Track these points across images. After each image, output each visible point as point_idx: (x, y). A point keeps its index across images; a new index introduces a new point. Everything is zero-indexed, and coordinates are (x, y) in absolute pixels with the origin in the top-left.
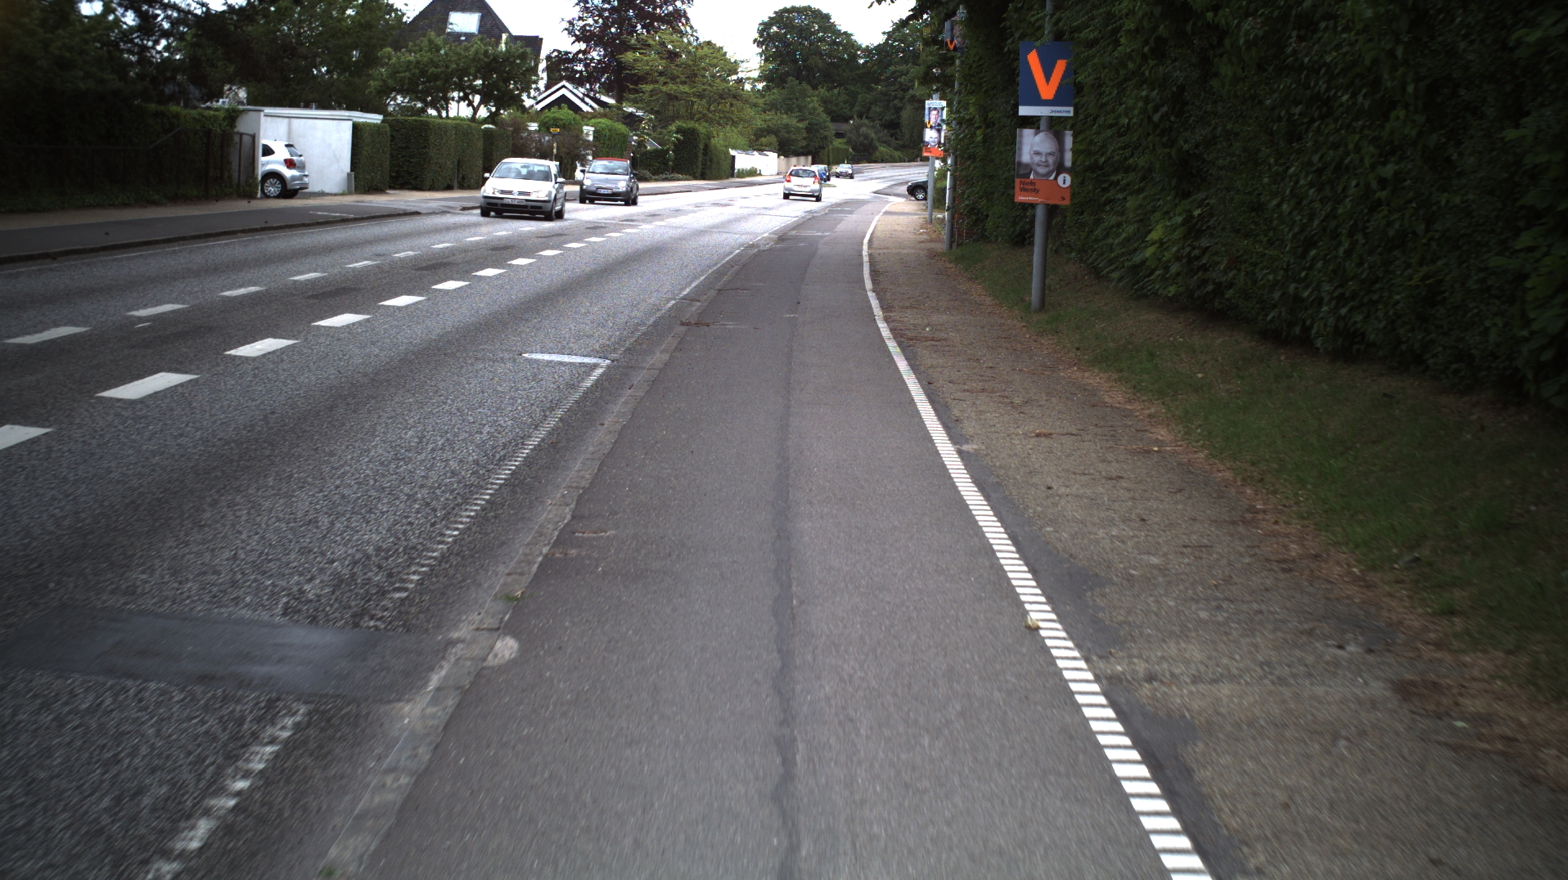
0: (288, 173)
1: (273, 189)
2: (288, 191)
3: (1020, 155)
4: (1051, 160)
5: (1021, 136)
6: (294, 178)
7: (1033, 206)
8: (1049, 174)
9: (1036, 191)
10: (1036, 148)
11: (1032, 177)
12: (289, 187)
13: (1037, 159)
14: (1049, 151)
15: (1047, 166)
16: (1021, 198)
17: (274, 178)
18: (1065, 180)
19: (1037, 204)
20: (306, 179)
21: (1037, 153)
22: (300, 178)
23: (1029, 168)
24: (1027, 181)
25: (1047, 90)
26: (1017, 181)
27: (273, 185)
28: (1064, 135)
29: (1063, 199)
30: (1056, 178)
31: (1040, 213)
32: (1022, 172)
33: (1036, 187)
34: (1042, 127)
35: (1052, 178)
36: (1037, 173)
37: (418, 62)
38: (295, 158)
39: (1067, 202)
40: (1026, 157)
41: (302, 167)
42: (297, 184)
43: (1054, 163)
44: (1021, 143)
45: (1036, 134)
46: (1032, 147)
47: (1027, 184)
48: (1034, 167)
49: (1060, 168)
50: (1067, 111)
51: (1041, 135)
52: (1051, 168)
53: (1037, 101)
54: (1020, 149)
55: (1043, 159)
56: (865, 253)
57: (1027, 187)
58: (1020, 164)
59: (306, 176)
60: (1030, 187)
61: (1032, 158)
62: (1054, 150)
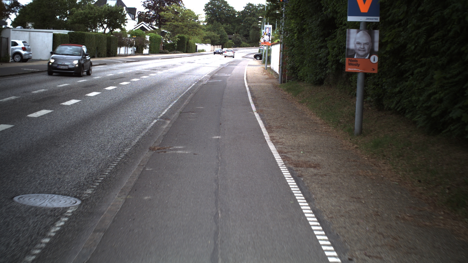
0: (23, 52)
1: (17, 59)
2: (24, 59)
3: (349, 44)
4: (366, 47)
5: (349, 33)
6: (25, 54)
7: (356, 73)
8: (365, 55)
9: (358, 65)
10: (358, 41)
11: (355, 57)
12: (24, 58)
13: (358, 46)
14: (365, 42)
15: (364, 51)
16: (349, 69)
17: (18, 54)
18: (374, 59)
19: (359, 73)
20: (31, 55)
21: (359, 43)
22: (28, 54)
23: (354, 52)
24: (353, 59)
25: (364, 8)
26: (347, 59)
27: (17, 57)
28: (374, 33)
29: (374, 70)
30: (369, 58)
31: (360, 78)
32: (350, 54)
33: (358, 63)
34: (361, 28)
35: (367, 57)
36: (358, 55)
37: (85, 13)
38: (26, 47)
39: (376, 72)
40: (352, 45)
41: (29, 50)
42: (27, 57)
43: (368, 49)
44: (349, 37)
45: (358, 32)
46: (355, 40)
47: (353, 61)
48: (357, 51)
49: (372, 52)
50: (376, 19)
51: (361, 32)
52: (367, 52)
53: (358, 13)
54: (349, 41)
55: (362, 47)
56: (246, 86)
57: (353, 63)
58: (348, 49)
59: (31, 54)
60: (354, 63)
61: (355, 46)
62: (368, 41)
